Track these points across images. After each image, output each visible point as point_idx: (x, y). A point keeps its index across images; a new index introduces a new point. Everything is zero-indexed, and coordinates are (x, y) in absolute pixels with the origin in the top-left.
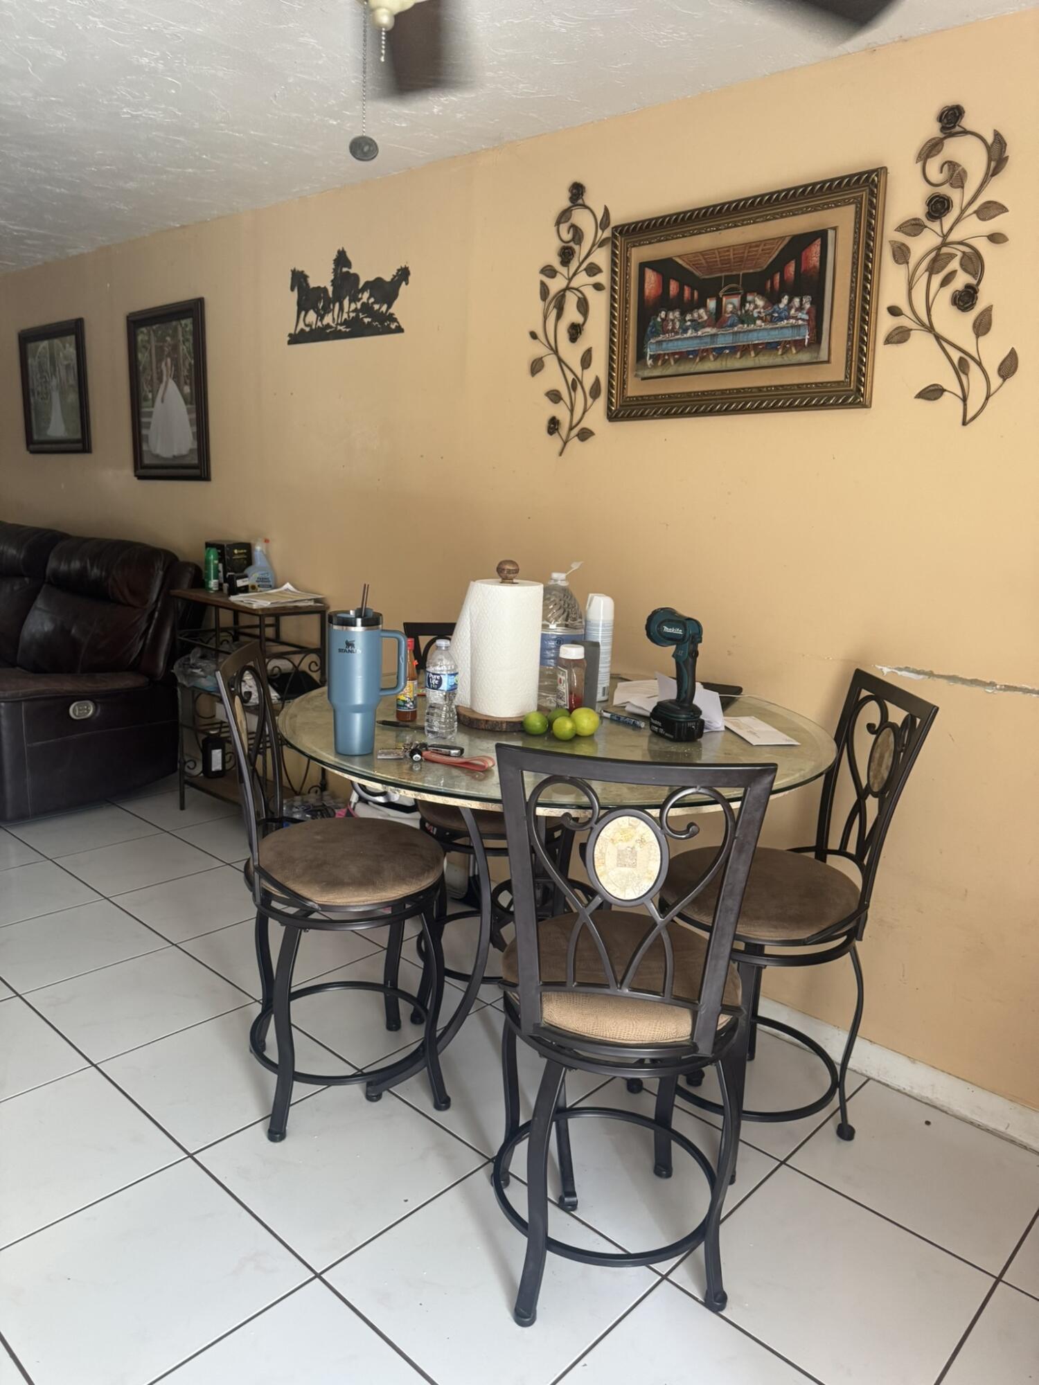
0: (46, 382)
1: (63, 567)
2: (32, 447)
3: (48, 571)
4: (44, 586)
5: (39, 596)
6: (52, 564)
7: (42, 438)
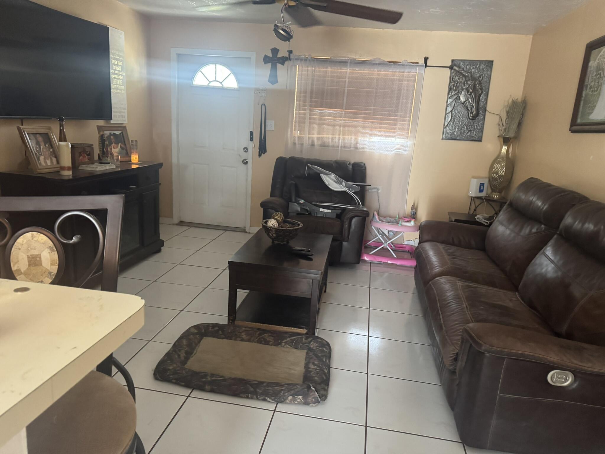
0: (600, 77)
1: (577, 225)
2: (575, 128)
3: (561, 226)
4: (555, 236)
5: (550, 244)
6: (568, 220)
7: (585, 121)
